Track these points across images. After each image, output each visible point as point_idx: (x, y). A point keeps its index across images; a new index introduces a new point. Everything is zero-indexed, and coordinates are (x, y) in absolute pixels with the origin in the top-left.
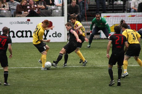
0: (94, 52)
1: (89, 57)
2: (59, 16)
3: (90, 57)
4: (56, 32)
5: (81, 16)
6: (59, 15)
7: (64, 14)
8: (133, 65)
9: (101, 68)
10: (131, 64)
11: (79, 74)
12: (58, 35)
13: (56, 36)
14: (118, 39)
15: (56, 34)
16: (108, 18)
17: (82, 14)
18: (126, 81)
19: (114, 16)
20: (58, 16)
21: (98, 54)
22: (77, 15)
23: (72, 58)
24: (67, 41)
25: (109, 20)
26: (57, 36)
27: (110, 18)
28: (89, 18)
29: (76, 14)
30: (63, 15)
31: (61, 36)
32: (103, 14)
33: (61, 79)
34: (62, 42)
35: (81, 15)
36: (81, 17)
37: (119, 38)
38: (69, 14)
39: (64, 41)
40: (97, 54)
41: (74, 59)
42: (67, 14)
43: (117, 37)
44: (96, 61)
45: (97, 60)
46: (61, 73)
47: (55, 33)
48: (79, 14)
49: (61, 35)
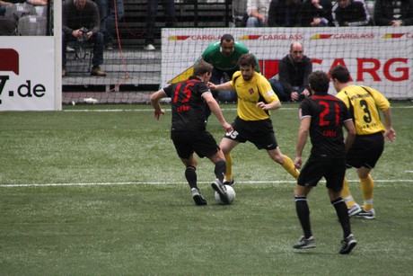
0: (140, 142)
1: (124, 156)
2: (41, 35)
3: (129, 157)
4: (29, 82)
5: (102, 35)
6: (39, 31)
7: (53, 27)
8: (251, 182)
9: (159, 190)
10: (246, 177)
11: (97, 205)
12: (35, 91)
13: (29, 95)
14: (327, 111)
15: (29, 87)
16: (180, 41)
17: (104, 29)
18: (233, 228)
19: (199, 38)
20: (35, 35)
21: (153, 149)
22: (91, 33)
23: (77, 158)
24: (60, 109)
25: (185, 47)
26: (32, 93)
27: (186, 41)
28: (126, 41)
29: (89, 28)
30: (49, 32)
31: (43, 95)
32: (167, 29)
33: (42, 221)
34: (46, 112)
35: (104, 33)
36: (102, 39)
37: (327, 106)
38: (67, 28)
39: (52, 109)
40: (149, 146)
41: (83, 163)
42: (63, 30)
43: (321, 103)
44: (145, 170)
45: (148, 166)
46: (43, 202)
47: (27, 84)
48: (96, 29)
49: (44, 90)
